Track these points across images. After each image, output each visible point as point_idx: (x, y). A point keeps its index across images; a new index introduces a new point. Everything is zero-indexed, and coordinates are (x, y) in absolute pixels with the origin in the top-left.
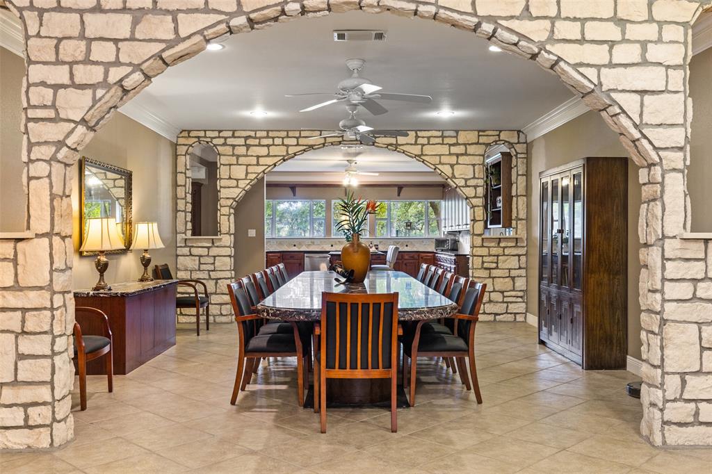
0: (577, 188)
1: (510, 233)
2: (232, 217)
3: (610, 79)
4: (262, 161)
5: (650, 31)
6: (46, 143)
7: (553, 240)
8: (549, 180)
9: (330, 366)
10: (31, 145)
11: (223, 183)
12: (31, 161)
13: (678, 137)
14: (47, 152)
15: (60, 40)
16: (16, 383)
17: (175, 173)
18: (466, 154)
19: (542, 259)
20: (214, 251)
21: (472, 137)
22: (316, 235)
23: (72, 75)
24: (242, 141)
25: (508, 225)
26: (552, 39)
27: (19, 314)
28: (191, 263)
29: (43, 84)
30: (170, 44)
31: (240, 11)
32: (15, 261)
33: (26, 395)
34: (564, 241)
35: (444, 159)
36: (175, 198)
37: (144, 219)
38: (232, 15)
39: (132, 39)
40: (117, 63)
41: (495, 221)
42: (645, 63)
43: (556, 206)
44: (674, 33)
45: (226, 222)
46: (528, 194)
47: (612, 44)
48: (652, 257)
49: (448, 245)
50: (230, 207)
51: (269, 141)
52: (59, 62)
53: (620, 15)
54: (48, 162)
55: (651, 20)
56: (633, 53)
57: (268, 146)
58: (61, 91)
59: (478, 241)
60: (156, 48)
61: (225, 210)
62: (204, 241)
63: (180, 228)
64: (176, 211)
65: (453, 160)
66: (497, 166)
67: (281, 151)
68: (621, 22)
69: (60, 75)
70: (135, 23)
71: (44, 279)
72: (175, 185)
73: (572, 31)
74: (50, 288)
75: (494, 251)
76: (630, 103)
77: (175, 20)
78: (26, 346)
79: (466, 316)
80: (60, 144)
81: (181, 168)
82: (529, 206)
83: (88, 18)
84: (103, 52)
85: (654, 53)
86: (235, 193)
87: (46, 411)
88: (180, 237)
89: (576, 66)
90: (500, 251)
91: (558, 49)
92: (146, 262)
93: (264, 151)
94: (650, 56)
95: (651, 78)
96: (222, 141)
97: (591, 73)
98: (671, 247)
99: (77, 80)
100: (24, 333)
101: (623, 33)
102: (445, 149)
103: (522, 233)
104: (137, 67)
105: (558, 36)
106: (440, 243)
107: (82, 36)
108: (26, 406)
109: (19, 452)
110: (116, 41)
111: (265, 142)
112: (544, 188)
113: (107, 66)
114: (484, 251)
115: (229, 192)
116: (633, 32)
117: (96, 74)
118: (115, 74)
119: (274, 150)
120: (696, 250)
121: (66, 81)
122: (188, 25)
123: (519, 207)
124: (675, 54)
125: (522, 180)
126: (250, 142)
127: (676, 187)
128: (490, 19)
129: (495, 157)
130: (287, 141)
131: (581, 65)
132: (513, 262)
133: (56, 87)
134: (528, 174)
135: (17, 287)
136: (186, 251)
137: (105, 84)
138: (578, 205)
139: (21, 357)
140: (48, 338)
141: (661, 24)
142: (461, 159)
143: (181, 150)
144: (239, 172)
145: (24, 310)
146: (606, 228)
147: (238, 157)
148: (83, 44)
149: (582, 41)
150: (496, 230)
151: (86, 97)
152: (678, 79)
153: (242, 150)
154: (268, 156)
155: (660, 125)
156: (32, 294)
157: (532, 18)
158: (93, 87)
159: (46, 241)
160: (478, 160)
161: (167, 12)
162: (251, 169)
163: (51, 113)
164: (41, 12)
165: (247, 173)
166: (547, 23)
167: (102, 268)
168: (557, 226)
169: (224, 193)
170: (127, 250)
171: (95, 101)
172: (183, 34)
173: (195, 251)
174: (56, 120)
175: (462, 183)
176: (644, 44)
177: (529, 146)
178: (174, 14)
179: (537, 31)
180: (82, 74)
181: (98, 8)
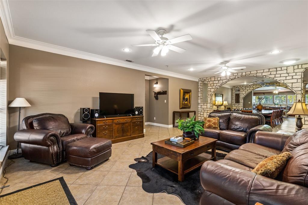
2: (243, 100)
3: (286, 82)
4: (248, 90)
5: (294, 74)
10: (208, 94)
11: (241, 94)
13: (300, 89)
14: (210, 95)
15: (211, 84)
17: (232, 93)
20: (239, 106)
24: (244, 87)
26: (275, 77)
28: (235, 108)
29: (209, 88)
31: (230, 79)
32: (207, 106)
36: (232, 97)
37: (225, 101)
39: (218, 83)
40: (217, 86)
44: (299, 74)
45: (241, 101)
47: (286, 77)
50: (242, 98)
51: (250, 87)
53: (288, 72)
55: (294, 72)
56: (290, 78)
57: (250, 88)
60: (221, 84)
61: (241, 99)
62: (237, 104)
63: (233, 102)
64: (232, 99)
67: (253, 88)
68: (288, 74)
69: (211, 87)
70: (218, 82)
72: (232, 95)
73: (279, 76)
74: (210, 108)
80: (211, 94)
81: (233, 92)
84: (215, 85)
85: (295, 77)
86: (243, 96)
88: (233, 103)
89: (279, 80)
91: (276, 78)
92: (225, 107)
94: (293, 78)
95: (294, 81)
96: (240, 88)
97: (282, 81)
101: (288, 75)
104: (218, 86)
105: (276, 76)
107: (213, 83)
111: (249, 87)
113: (216, 86)
115: (242, 96)
116: (290, 74)
117: (214, 87)
118: (216, 87)
119: (251, 89)
122: (224, 81)
124: (299, 77)
126: (246, 87)
128: (265, 76)
131: (280, 80)
133: (211, 89)
135: (207, 108)
136: (234, 106)
137: (215, 88)
141: (296, 73)
143: (233, 89)
144: (244, 92)
147: (244, 90)
149: (281, 77)
151: (213, 89)
152: (300, 80)
153: (245, 89)
155: (296, 87)
157: (271, 75)
158: (214, 88)
159: (209, 104)
163: (210, 91)
164: (209, 81)
166: (274, 75)
167: (218, 107)
169: (241, 96)
170: (222, 105)
173: (235, 106)
176: (293, 76)
178: (222, 80)
179: (273, 76)
180: (213, 87)
181: (215, 81)
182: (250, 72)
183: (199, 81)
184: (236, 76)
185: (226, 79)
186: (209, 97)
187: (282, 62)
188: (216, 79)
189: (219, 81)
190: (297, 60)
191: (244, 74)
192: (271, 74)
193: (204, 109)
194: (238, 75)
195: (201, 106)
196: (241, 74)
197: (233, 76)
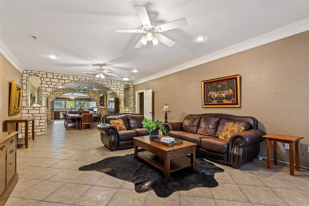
0: (113, 101)
1: (103, 107)
3: (116, 91)
5: (120, 87)
6: (45, 95)
7: (110, 109)
8: (110, 100)
9: (84, 123)
10: (42, 95)
12: (42, 97)
13: (123, 97)
14: (45, 96)
15: (47, 82)
16: (39, 126)
18: (97, 95)
19: (109, 111)
21: (98, 92)
22: (62, 108)
23: (49, 86)
25: (103, 106)
26: (110, 87)
27: (40, 117)
29: (44, 87)
30: (64, 83)
32: (39, 110)
33: (41, 127)
34: (112, 109)
35: (93, 96)
38: (72, 81)
39: (58, 82)
40: (56, 85)
41: (101, 105)
42: (120, 90)
43: (111, 103)
44: (122, 87)
46: (107, 101)
47: (117, 88)
48: (120, 109)
49: (91, 110)
52: (47, 84)
54: (45, 97)
56: (119, 89)
58: (47, 88)
59: (99, 109)
60: (62, 84)
65: (95, 96)
66: (101, 97)
67: (62, 93)
68: (117, 86)
71: (44, 112)
73: (113, 86)
75: (101, 110)
76: (118, 94)
77: (65, 81)
78: (41, 121)
79: (100, 117)
80: (47, 95)
82: (107, 103)
83: (51, 79)
85: (121, 89)
87: (44, 129)
90: (102, 110)
91: (111, 88)
93: (58, 93)
95: (120, 92)
97: (115, 91)
98: (122, 108)
99: (50, 87)
100: (41, 119)
102: (93, 94)
103: (106, 108)
106: (89, 110)
108: (41, 129)
109: (40, 135)
110: (56, 83)
112: (109, 101)
113: (54, 85)
114: (100, 110)
116: (119, 87)
117: (53, 86)
120: (125, 109)
121: (48, 87)
123: (105, 103)
124: (123, 89)
125: (106, 100)
127: (123, 102)
128: (104, 84)
129: (101, 95)
130: (63, 91)
132: (104, 112)
133: (46, 88)
134: (107, 99)
135: (39, 113)
137: (54, 88)
138: (114, 103)
139: (40, 123)
140: (45, 120)
142: (96, 96)
145: (41, 116)
146: (117, 106)
148: (51, 82)
149: (114, 87)
150: (101, 107)
151: (51, 89)
152: (123, 92)
154: (59, 93)
155: (121, 96)
156: (42, 114)
158: (52, 88)
159: (44, 107)
160: (99, 96)
161: (63, 80)
162: (55, 96)
163: (46, 91)
164: (44, 78)
165: (54, 96)
168: (111, 106)
171: (53, 90)
172: (66, 82)
174: (46, 92)
175: (96, 100)
176: (120, 88)
177: (107, 94)
179: (109, 86)
180: (50, 86)
181: (53, 78)
182: (94, 78)
183: (23, 73)
184: (80, 79)
185: (69, 80)
186: (44, 98)
187: (122, 78)
188: (55, 77)
189: (59, 80)
190: (130, 78)
191: (88, 79)
192: (108, 84)
193: (34, 115)
194: (82, 78)
195: (29, 110)
196: (85, 78)
197: (77, 78)
